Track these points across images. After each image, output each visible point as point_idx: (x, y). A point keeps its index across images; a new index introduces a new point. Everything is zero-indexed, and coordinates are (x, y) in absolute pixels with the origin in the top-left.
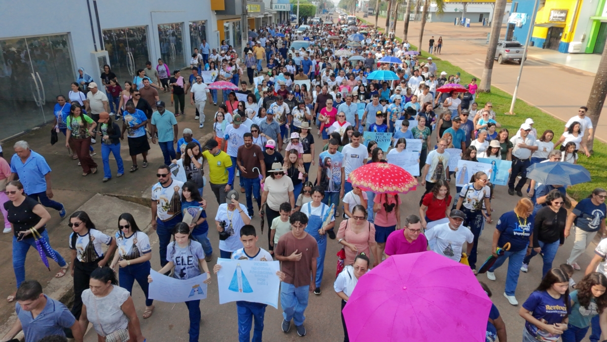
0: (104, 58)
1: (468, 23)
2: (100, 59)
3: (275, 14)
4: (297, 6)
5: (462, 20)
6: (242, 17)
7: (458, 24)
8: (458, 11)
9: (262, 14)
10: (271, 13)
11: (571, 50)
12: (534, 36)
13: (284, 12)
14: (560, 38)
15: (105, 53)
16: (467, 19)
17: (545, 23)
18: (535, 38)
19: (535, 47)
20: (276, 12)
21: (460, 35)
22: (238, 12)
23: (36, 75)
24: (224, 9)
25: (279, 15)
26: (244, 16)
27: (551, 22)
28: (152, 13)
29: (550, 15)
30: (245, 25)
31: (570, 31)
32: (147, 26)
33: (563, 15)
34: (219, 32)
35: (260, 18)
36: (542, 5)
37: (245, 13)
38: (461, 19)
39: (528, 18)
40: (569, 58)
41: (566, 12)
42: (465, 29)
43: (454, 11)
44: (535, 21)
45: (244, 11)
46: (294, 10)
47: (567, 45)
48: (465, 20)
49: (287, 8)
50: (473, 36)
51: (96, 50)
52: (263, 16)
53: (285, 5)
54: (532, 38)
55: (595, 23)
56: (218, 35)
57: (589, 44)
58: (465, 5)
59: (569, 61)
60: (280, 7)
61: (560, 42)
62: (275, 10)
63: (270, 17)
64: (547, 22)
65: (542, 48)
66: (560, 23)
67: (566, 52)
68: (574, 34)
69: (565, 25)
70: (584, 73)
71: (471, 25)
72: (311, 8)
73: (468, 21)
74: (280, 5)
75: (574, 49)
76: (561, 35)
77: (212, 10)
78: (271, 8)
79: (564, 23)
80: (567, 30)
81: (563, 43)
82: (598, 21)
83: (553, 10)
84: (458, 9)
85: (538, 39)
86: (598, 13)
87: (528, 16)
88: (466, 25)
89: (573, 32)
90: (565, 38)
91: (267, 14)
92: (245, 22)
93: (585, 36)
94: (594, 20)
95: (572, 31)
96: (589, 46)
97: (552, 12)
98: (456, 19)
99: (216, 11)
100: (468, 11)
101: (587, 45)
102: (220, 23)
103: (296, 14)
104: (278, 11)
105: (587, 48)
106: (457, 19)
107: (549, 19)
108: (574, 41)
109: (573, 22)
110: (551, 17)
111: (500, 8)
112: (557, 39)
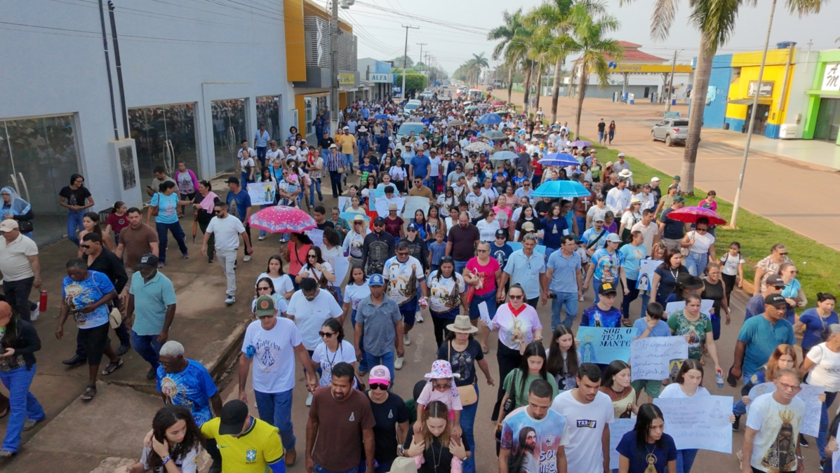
0: (129, 150)
1: (632, 99)
2: (122, 151)
3: (373, 87)
4: (402, 77)
5: (624, 95)
6: (331, 90)
7: (618, 100)
8: (616, 84)
9: (356, 87)
10: (368, 86)
11: (782, 134)
12: (728, 115)
13: (384, 84)
14: (767, 118)
15: (131, 142)
16: (629, 94)
17: (744, 99)
18: (730, 119)
19: (731, 131)
20: (374, 85)
21: (624, 115)
22: (326, 82)
23: (18, 177)
24: (305, 80)
25: (378, 89)
26: (334, 89)
27: (751, 98)
28: (204, 85)
29: (749, 89)
30: (334, 101)
31: (780, 110)
32: (196, 102)
33: (768, 88)
34: (297, 110)
35: (352, 92)
36: (736, 75)
37: (335, 84)
38: (621, 94)
39: (718, 93)
40: (781, 145)
41: (772, 84)
42: (628, 106)
44: (729, 97)
45: (335, 82)
46: (398, 82)
47: (777, 128)
48: (627, 95)
49: (389, 79)
50: (641, 115)
51: (117, 138)
52: (357, 90)
53: (386, 75)
54: (725, 118)
55: (813, 99)
56: (295, 115)
57: (807, 127)
58: (626, 76)
59: (781, 148)
60: (379, 78)
61: (766, 124)
62: (372, 82)
63: (366, 91)
64: (746, 97)
65: (741, 133)
66: (764, 99)
67: (777, 137)
68: (785, 113)
69: (772, 101)
70: (811, 167)
71: (636, 101)
72: (422, 78)
73: (631, 96)
74: (379, 75)
75: (788, 134)
76: (766, 114)
77: (289, 82)
78: (367, 79)
79: (769, 99)
80: (775, 108)
81: (772, 125)
82: (816, 96)
83: (752, 81)
84: (615, 80)
85: (734, 120)
86: (815, 86)
87: (718, 90)
88: (629, 102)
89: (783, 111)
90: (773, 118)
91: (362, 87)
92: (335, 97)
93: (800, 116)
94: (811, 95)
95: (782, 109)
96: (807, 129)
97: (752, 84)
98: (614, 94)
99: (294, 83)
100: (630, 84)
101: (804, 128)
102: (298, 98)
103: (400, 85)
104: (376, 83)
105: (804, 132)
106: (616, 93)
107: (748, 93)
108: (785, 123)
109: (782, 98)
110: (751, 91)
111: (702, 78)
112: (761, 121)
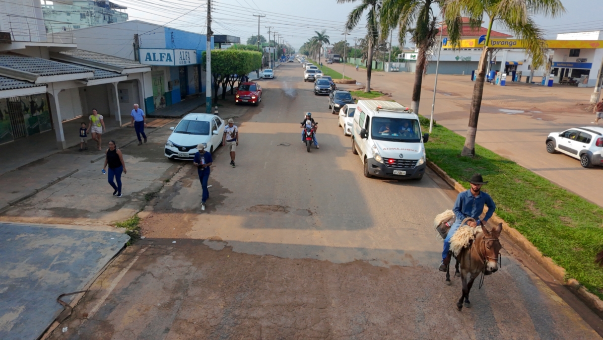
8: (460, 60)
43: (456, 60)
60: (158, 57)
74: (158, 52)
84: (460, 57)
